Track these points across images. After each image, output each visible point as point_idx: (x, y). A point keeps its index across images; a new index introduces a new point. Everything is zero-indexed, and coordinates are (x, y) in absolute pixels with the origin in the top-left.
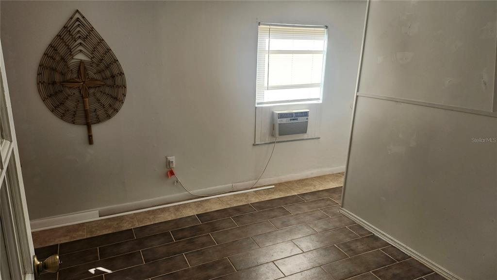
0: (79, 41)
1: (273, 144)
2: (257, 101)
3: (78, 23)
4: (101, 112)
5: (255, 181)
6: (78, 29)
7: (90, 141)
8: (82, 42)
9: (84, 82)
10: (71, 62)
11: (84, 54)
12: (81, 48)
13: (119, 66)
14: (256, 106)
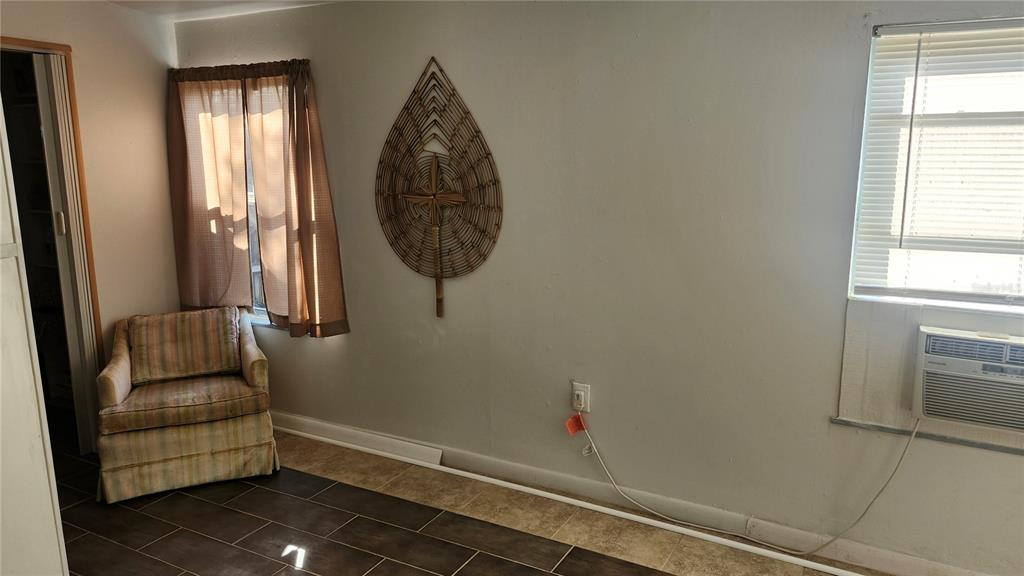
0: (434, 117)
1: (906, 439)
2: (853, 281)
3: (433, 82)
4: (458, 257)
5: (828, 538)
6: (434, 94)
7: (440, 310)
8: (438, 119)
9: (434, 195)
10: (422, 155)
11: (440, 141)
12: (435, 130)
13: (492, 166)
14: (851, 294)
